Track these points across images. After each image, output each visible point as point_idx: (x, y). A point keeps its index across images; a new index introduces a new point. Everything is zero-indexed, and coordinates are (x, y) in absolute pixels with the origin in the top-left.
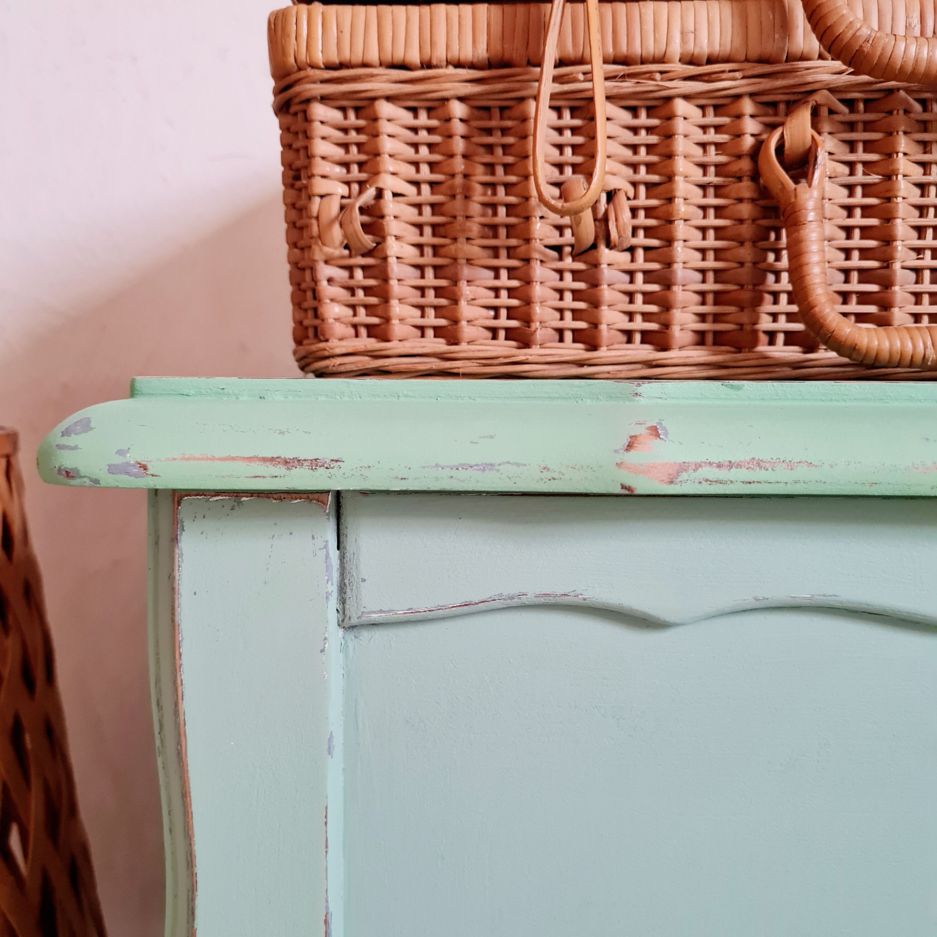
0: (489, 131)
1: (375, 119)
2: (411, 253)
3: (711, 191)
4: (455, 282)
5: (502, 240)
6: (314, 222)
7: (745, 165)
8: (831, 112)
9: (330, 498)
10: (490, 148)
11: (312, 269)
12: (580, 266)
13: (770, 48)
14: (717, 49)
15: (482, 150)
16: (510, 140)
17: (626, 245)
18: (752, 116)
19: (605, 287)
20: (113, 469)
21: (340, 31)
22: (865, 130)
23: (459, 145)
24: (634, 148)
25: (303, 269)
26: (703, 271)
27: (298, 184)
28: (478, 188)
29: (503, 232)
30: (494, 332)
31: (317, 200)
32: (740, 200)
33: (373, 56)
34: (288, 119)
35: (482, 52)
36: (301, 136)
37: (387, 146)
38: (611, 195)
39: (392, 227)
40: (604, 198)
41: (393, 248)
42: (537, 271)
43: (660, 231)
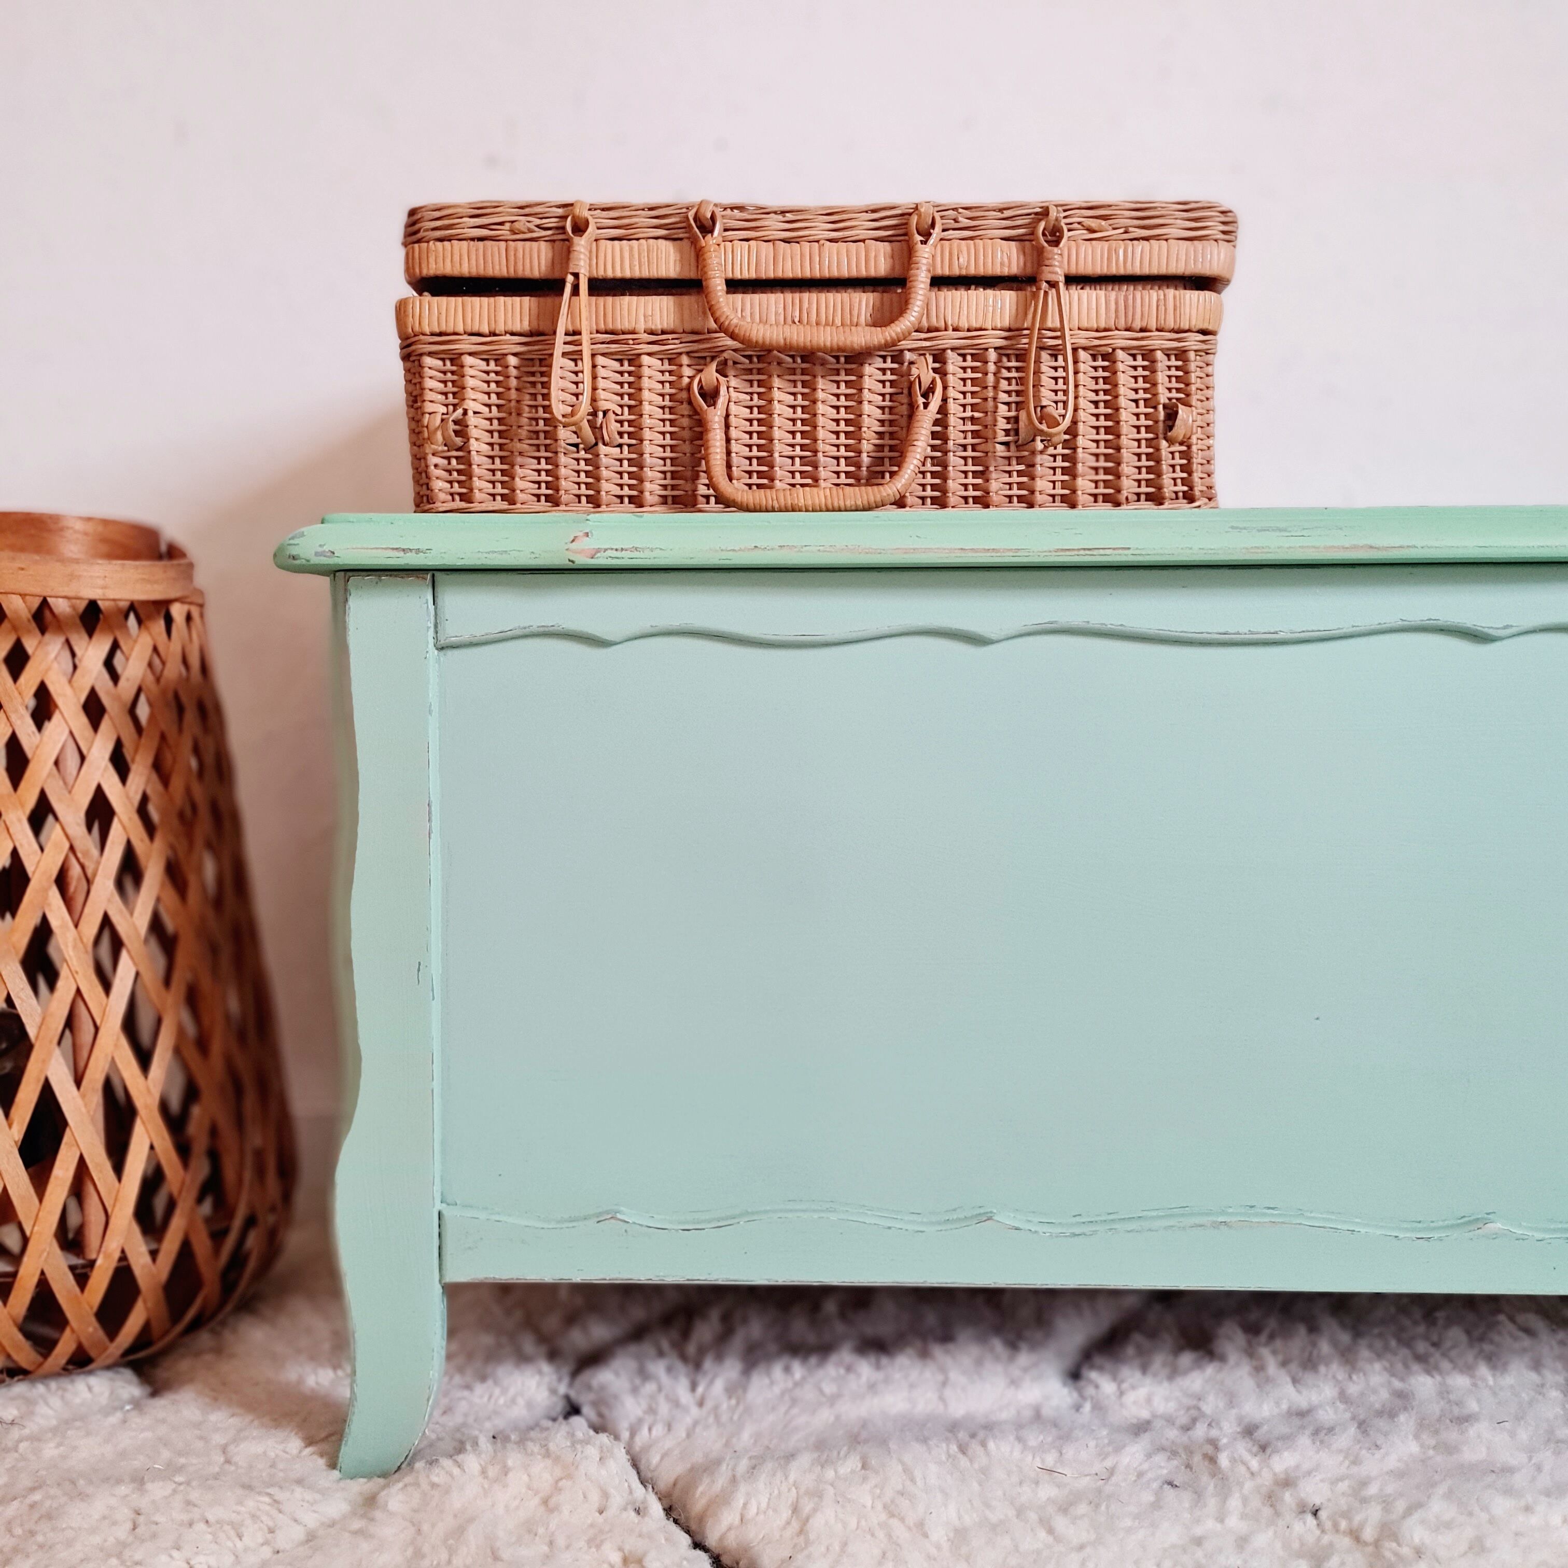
0: (533, 374)
1: (462, 366)
2: (486, 449)
3: (667, 410)
4: (513, 466)
5: (542, 441)
6: (425, 429)
7: (684, 395)
8: (735, 363)
9: (429, 576)
10: (533, 384)
11: (425, 459)
12: (589, 456)
13: (697, 325)
14: (665, 326)
15: (528, 385)
16: (545, 379)
17: (616, 443)
18: (688, 366)
19: (603, 469)
20: (317, 554)
21: (439, 313)
22: (759, 374)
23: (513, 383)
24: (621, 384)
25: (420, 459)
26: (664, 459)
27: (416, 405)
28: (527, 409)
29: (542, 435)
30: (538, 497)
31: (427, 416)
32: (683, 416)
33: (460, 329)
34: (409, 364)
35: (526, 327)
36: (417, 375)
37: (470, 382)
38: (605, 413)
39: (473, 432)
40: (601, 414)
41: (474, 445)
42: (563, 459)
43: (636, 434)
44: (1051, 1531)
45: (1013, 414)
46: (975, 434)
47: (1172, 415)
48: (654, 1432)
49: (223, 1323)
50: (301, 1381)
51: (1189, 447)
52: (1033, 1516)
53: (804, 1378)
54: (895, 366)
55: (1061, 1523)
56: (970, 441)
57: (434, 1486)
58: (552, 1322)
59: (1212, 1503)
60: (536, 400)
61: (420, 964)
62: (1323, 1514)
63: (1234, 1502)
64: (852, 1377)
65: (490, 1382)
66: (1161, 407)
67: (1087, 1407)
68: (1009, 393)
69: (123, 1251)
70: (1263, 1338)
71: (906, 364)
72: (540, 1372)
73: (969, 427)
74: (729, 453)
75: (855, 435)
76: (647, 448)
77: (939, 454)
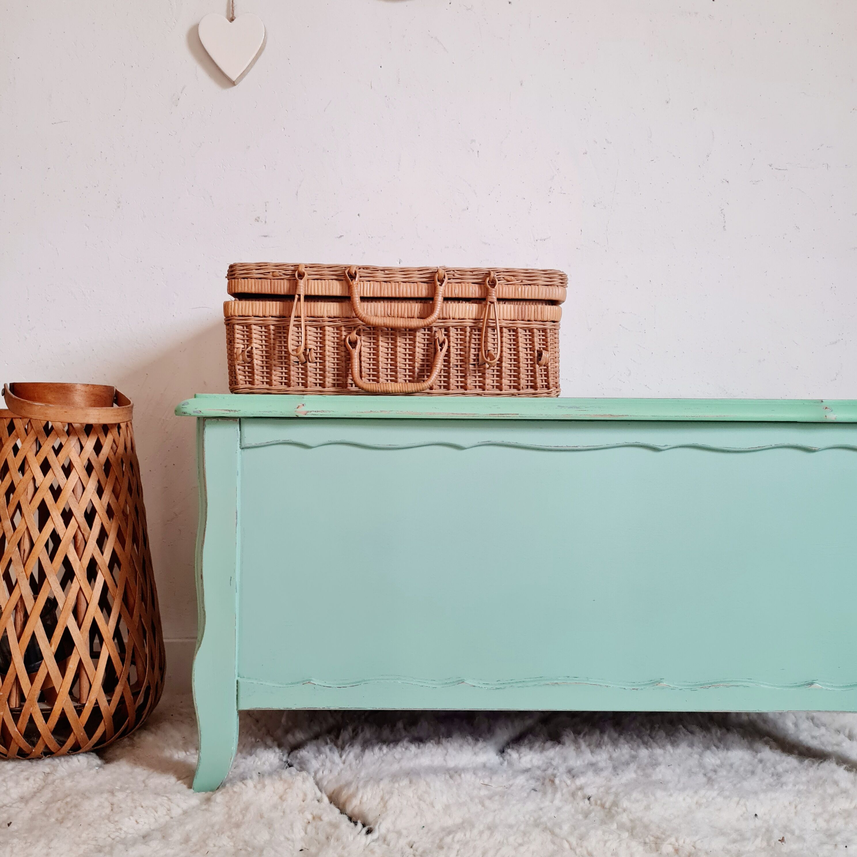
0: (280, 333)
1: (251, 329)
2: (260, 363)
3: (336, 349)
4: (271, 370)
5: (283, 360)
6: (235, 355)
7: (343, 343)
8: (364, 330)
9: (238, 420)
10: (280, 337)
11: (235, 366)
12: (303, 367)
13: (348, 315)
14: (335, 315)
15: (278, 337)
16: (285, 335)
17: (314, 362)
18: (345, 331)
19: (309, 372)
20: (194, 412)
21: (242, 308)
22: (373, 334)
23: (272, 336)
24: (317, 338)
25: (232, 366)
26: (334, 368)
27: (231, 344)
28: (277, 347)
29: (283, 358)
30: (281, 383)
31: (236, 349)
32: (342, 351)
33: (251, 314)
34: (228, 327)
35: (278, 314)
36: (232, 332)
37: (254, 336)
38: (310, 349)
39: (255, 356)
40: (308, 350)
41: (255, 362)
42: (292, 368)
43: (323, 358)
44: (483, 805)
45: (476, 353)
46: (461, 361)
47: (540, 354)
48: (325, 773)
49: (134, 734)
50: (171, 757)
51: (548, 367)
52: (477, 800)
53: (387, 752)
54: (429, 332)
55: (487, 803)
56: (459, 363)
57: (235, 792)
58: (279, 732)
59: (549, 796)
60: (281, 343)
61: (231, 577)
62: (592, 799)
63: (558, 795)
64: (408, 751)
65: (254, 756)
66: (536, 351)
67: (506, 763)
68: (475, 344)
69: (97, 700)
70: (582, 736)
71: (433, 332)
72: (275, 752)
73: (459, 358)
74: (361, 366)
75: (413, 360)
76: (327, 364)
77: (446, 368)
